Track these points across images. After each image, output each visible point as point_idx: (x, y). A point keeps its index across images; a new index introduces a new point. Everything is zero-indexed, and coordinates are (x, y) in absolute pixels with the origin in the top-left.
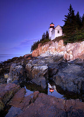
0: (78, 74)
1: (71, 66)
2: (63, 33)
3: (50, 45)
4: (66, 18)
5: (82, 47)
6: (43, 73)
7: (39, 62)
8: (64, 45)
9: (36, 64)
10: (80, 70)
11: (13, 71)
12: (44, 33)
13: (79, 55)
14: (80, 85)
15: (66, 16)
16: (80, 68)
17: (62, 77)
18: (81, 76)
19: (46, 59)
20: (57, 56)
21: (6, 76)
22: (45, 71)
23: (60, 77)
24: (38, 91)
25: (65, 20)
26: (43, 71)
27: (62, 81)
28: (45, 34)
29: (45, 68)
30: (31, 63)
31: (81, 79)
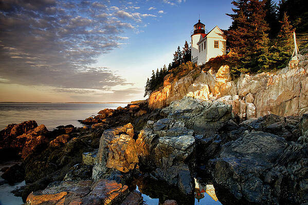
0: (271, 156)
1: (253, 135)
2: (227, 48)
3: (195, 79)
4: (236, 8)
5: (281, 85)
6: (183, 154)
7: (171, 126)
8: (232, 80)
9: (164, 132)
10: (276, 146)
11: (107, 148)
12: (179, 48)
13: (271, 104)
14: (278, 186)
15: (235, 3)
16: (278, 141)
17: (233, 163)
18: (280, 163)
19: (187, 115)
20: (216, 109)
21: (87, 157)
22: (188, 148)
23: (227, 166)
24: (173, 201)
25: (233, 13)
26: (183, 149)
27: (231, 174)
28: (182, 50)
29: (187, 140)
30: (151, 128)
31: (281, 171)
